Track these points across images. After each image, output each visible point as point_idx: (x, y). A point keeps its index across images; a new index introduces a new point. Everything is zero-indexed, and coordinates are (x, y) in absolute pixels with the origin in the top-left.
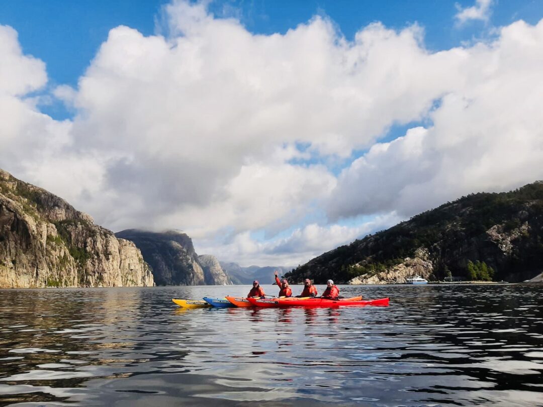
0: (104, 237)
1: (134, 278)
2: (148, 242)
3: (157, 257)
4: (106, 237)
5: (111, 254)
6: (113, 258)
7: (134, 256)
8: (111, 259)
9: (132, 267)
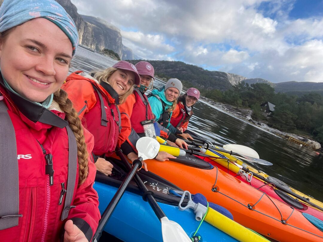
0: (79, 20)
1: (87, 43)
2: (100, 28)
3: (101, 38)
4: (80, 20)
5: (80, 29)
6: (81, 31)
7: (90, 33)
8: (80, 31)
9: (88, 38)
